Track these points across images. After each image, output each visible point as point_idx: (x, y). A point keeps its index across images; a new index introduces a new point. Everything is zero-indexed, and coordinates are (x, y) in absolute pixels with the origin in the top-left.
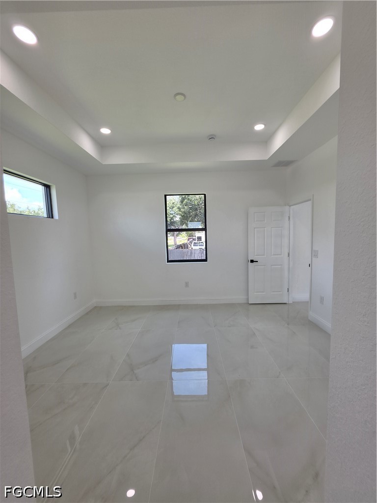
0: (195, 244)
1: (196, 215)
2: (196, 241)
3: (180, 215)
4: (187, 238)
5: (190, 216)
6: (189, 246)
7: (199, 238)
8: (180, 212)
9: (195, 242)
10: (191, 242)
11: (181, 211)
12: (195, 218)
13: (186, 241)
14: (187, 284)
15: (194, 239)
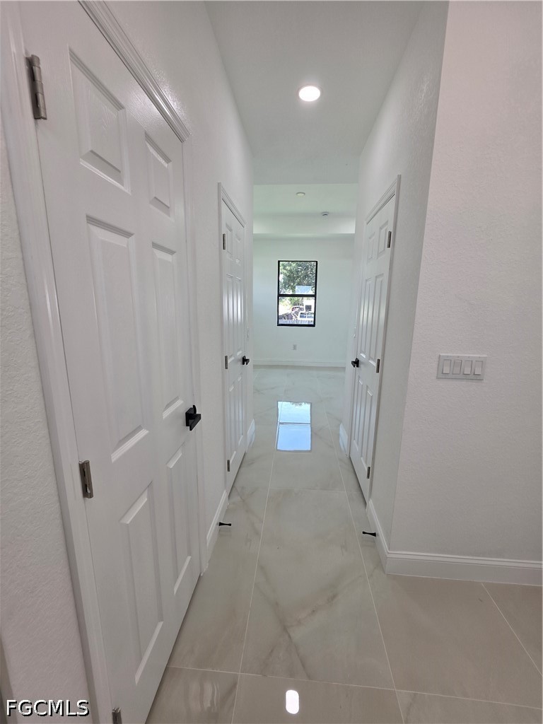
0: (302, 316)
1: (306, 276)
2: (304, 311)
3: (285, 274)
4: (290, 307)
5: (298, 277)
6: (294, 317)
7: (308, 308)
8: (285, 271)
9: (302, 312)
10: (297, 313)
11: (287, 270)
12: (304, 279)
13: (289, 311)
14: (295, 347)
15: (301, 309)
